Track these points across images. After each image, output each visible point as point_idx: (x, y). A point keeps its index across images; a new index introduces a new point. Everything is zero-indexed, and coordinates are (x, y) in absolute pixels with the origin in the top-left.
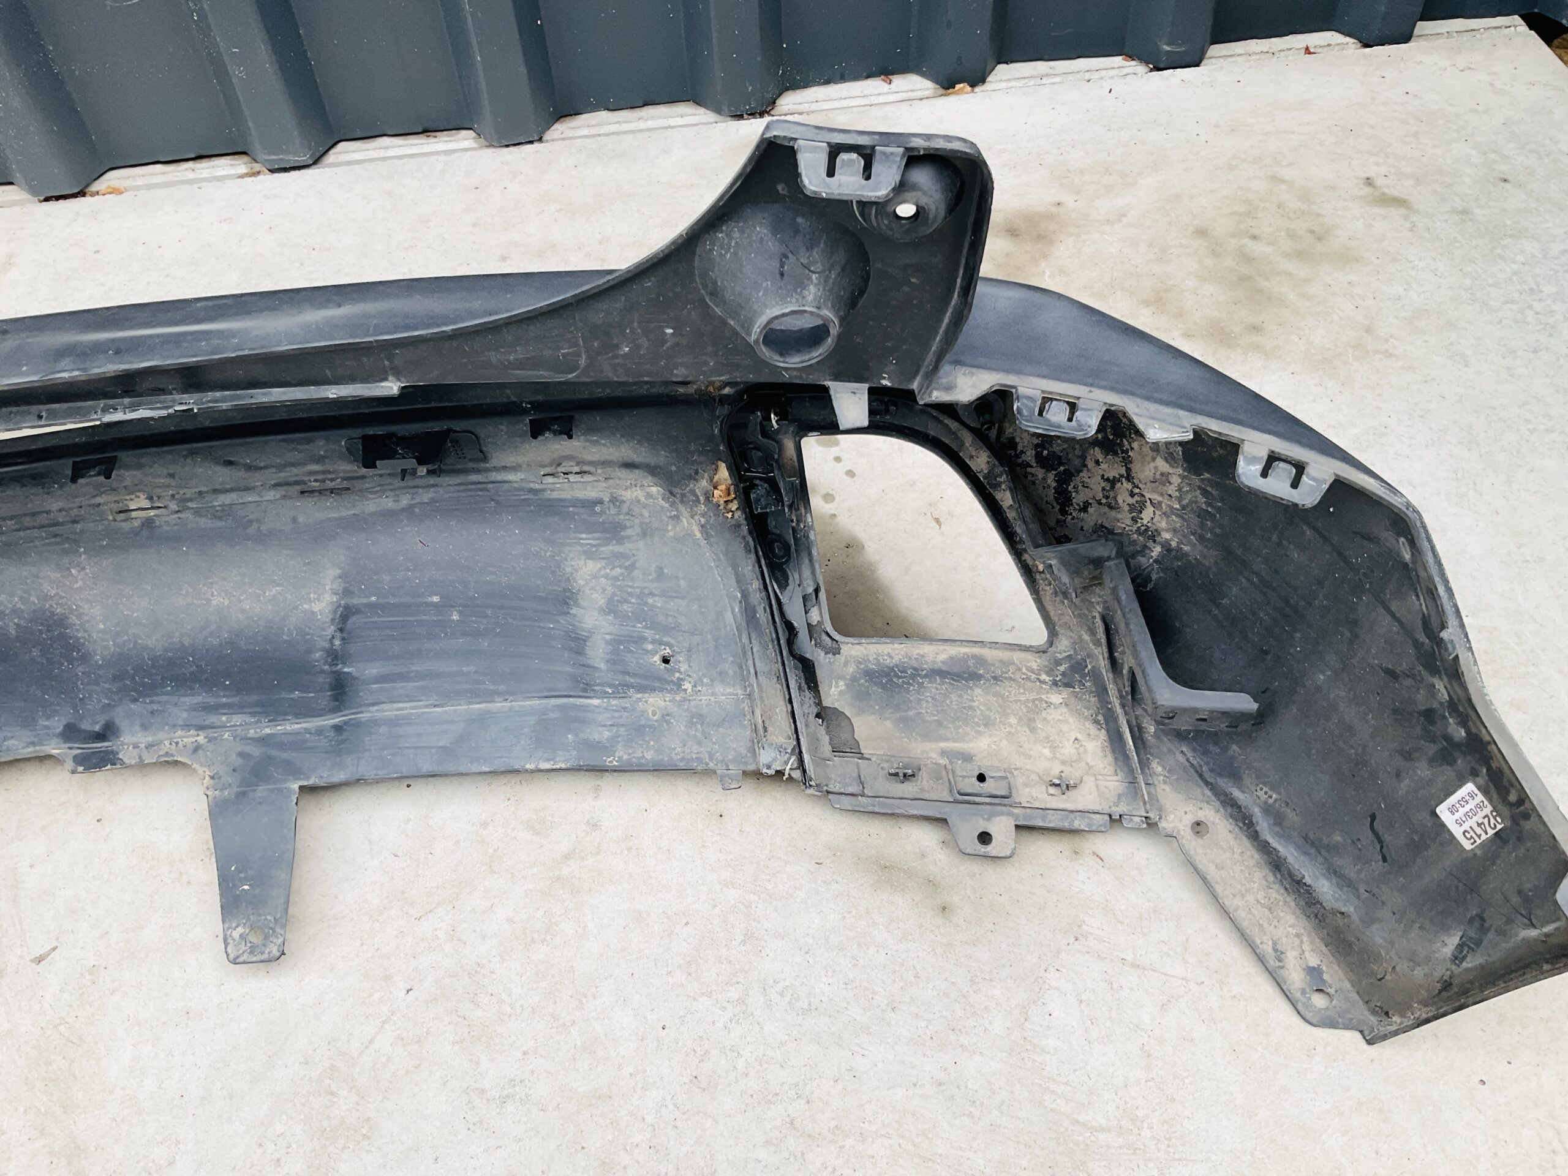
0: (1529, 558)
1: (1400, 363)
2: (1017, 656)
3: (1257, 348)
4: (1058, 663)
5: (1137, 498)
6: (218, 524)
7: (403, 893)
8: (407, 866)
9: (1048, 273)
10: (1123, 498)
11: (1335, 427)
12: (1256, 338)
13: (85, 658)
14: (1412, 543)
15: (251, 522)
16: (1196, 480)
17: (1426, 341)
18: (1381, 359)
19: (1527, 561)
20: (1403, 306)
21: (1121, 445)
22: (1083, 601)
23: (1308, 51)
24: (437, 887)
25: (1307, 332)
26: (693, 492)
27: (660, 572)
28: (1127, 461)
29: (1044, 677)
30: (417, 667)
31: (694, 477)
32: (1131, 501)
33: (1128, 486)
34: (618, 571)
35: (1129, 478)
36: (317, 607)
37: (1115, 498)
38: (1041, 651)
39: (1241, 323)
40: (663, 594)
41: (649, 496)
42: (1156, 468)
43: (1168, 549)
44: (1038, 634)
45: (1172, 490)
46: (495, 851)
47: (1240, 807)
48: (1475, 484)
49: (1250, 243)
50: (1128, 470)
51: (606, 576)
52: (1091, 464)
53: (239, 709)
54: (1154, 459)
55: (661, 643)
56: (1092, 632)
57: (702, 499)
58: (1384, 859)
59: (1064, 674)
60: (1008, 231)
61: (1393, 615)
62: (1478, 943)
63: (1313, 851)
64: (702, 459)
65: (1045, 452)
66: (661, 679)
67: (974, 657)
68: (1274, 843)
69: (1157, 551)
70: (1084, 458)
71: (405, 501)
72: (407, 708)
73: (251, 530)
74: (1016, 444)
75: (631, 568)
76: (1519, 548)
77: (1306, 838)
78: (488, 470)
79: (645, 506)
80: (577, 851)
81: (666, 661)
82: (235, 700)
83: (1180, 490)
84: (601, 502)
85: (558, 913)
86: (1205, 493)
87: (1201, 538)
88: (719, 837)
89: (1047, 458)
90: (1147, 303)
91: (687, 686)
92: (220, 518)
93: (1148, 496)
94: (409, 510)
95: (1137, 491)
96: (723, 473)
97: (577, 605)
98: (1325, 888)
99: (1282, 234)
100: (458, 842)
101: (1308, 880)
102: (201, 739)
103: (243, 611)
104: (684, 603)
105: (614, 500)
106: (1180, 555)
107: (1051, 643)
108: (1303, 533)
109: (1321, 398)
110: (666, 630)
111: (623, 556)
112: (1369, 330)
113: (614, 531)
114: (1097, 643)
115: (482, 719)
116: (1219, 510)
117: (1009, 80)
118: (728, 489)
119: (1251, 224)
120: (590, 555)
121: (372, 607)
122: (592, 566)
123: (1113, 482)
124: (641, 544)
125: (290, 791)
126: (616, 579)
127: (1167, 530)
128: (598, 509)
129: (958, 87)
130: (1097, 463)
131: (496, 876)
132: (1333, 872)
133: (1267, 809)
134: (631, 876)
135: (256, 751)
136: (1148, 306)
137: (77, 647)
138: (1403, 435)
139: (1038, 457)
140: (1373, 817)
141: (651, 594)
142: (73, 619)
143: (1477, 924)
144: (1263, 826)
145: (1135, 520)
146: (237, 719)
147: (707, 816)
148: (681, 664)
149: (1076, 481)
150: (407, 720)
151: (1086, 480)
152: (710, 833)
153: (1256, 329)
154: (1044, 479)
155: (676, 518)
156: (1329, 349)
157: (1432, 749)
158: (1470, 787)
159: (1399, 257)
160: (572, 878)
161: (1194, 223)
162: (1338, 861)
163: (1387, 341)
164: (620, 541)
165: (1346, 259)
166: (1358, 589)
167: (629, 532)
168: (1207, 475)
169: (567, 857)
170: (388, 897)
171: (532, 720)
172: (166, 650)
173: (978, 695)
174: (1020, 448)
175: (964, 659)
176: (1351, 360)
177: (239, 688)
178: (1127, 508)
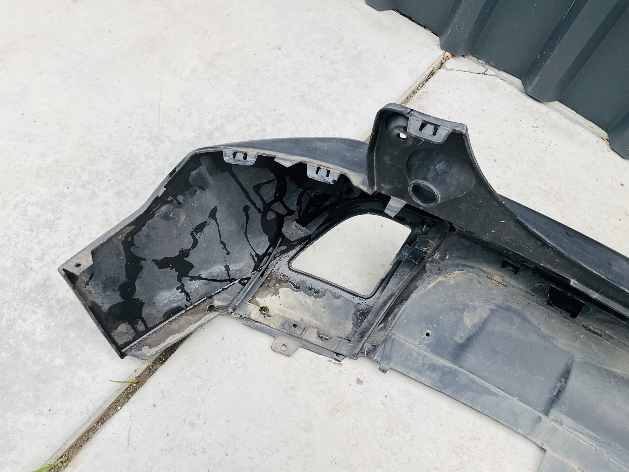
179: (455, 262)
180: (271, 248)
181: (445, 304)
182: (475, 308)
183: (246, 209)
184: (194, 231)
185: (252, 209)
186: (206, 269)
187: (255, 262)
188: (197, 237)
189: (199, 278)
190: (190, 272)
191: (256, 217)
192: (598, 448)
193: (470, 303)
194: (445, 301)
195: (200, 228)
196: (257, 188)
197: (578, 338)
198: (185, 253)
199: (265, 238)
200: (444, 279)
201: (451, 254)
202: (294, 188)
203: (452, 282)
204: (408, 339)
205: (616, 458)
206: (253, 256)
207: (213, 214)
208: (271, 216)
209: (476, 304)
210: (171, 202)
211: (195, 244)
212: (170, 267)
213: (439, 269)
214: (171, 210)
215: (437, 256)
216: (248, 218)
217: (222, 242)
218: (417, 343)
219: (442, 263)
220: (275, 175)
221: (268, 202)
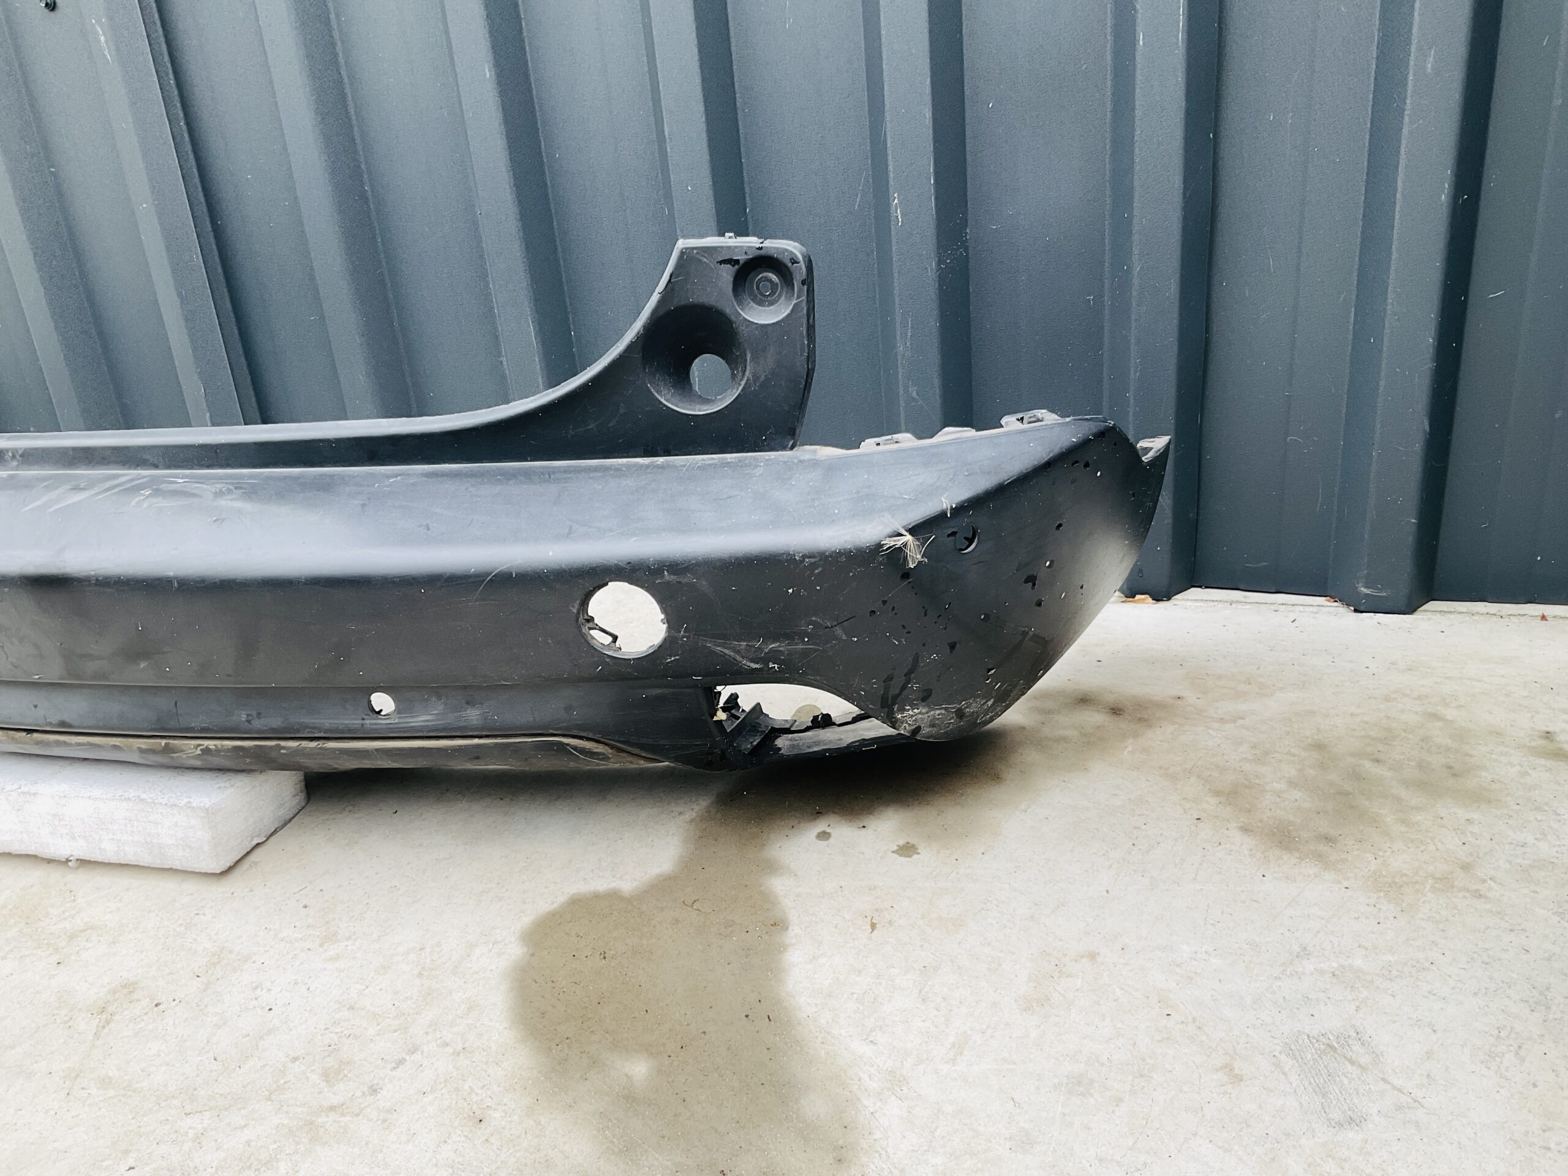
0: (1552, 1146)
1: (1488, 906)
3: (1319, 857)
7: (195, 1089)
8: (216, 1071)
9: (1130, 748)
11: (1367, 949)
12: (1323, 848)
17: (1535, 892)
18: (1465, 897)
19: (1549, 1149)
20: (1525, 853)
23: (1543, 618)
24: (221, 1095)
25: (1388, 854)
39: (1315, 831)
46: (285, 1082)
48: (1520, 1047)
49: (1368, 765)
60: (1113, 709)
76: (1544, 1131)
80: (344, 1107)
85: (287, 1152)
88: (463, 1139)
90: (1217, 793)
99: (1413, 764)
100: (265, 1065)
109: (1367, 918)
112: (1466, 867)
117: (1196, 600)
119: (1380, 749)
129: (1138, 597)
131: (270, 1103)
134: (367, 1144)
136: (1217, 796)
138: (1450, 976)
147: (469, 1116)
152: (459, 1132)
153: (1328, 839)
156: (1406, 875)
159: (1546, 808)
160: (321, 1127)
161: (1316, 737)
163: (1484, 881)
165: (1479, 798)
169: (332, 1108)
170: (182, 1089)
176: (1426, 890)
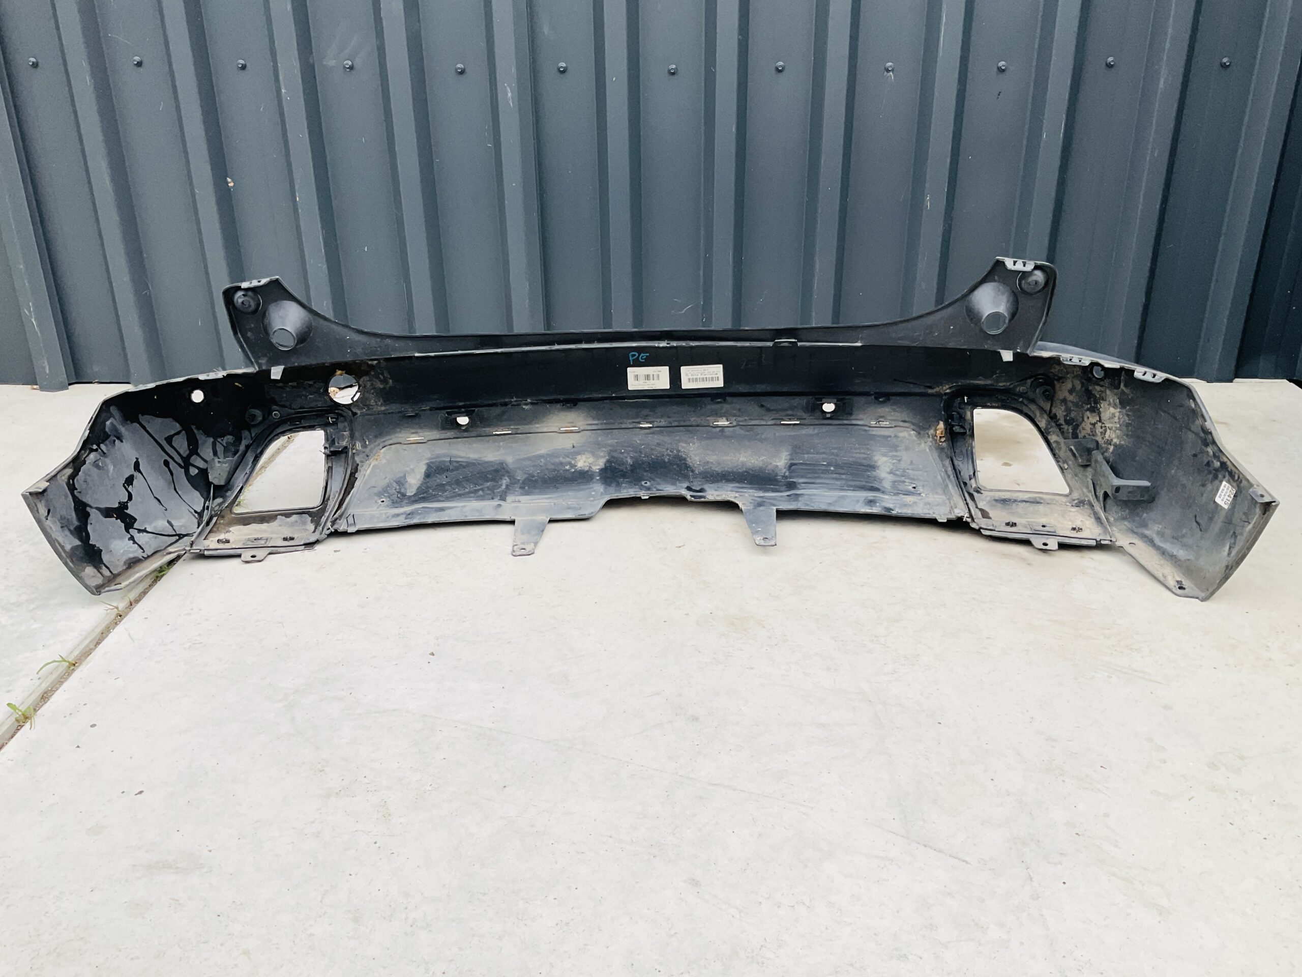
2: (1057, 498)
4: (1074, 500)
5: (1103, 429)
6: (747, 433)
10: (1099, 430)
13: (693, 471)
14: (1194, 400)
15: (758, 434)
16: (1124, 411)
21: (1097, 407)
22: (1083, 475)
26: (928, 434)
27: (912, 462)
28: (1099, 414)
29: (1068, 504)
30: (818, 481)
31: (929, 428)
32: (1101, 430)
33: (1100, 424)
34: (895, 461)
35: (1100, 421)
36: (778, 464)
37: (1095, 431)
38: (1066, 496)
40: (913, 469)
41: (910, 435)
42: (1110, 412)
43: (1115, 445)
44: (1066, 491)
45: (1116, 419)
47: (1148, 537)
50: (1100, 417)
51: (890, 463)
52: (1085, 419)
53: (751, 488)
54: (1109, 408)
55: (912, 483)
56: (1087, 487)
57: (931, 436)
58: (1201, 530)
59: (1076, 504)
61: (1193, 432)
62: (1235, 544)
63: (1176, 541)
64: (933, 419)
65: (1068, 418)
66: (913, 493)
67: (1039, 497)
68: (1162, 545)
69: (1111, 448)
70: (1083, 418)
71: (816, 431)
72: (815, 492)
73: (758, 437)
74: (1056, 416)
75: (900, 461)
77: (1173, 537)
78: (850, 420)
79: (908, 439)
81: (914, 488)
82: (750, 486)
83: (1119, 418)
84: (890, 437)
86: (1128, 415)
87: (1127, 435)
89: (1069, 420)
91: (923, 495)
92: (748, 431)
93: (1107, 425)
94: (817, 434)
95: (1103, 425)
96: (941, 425)
97: (878, 469)
98: (1181, 553)
101: (1175, 553)
102: (737, 495)
103: (751, 463)
104: (921, 472)
105: (896, 436)
106: (1121, 446)
107: (1070, 493)
108: (1161, 415)
110: (913, 479)
111: (896, 456)
113: (895, 448)
114: (1090, 491)
115: (843, 497)
116: (1133, 420)
118: (942, 432)
120: (884, 455)
121: (801, 464)
122: (885, 459)
123: (1094, 425)
124: (904, 453)
125: (773, 509)
126: (894, 464)
127: (1115, 438)
128: (889, 439)
130: (1088, 418)
132: (1184, 546)
133: (1158, 533)
135: (759, 500)
137: (689, 467)
139: (1066, 421)
140: (1196, 517)
141: (908, 469)
142: (688, 459)
143: (1233, 536)
144: (1158, 541)
145: (1103, 438)
146: (751, 491)
148: (920, 489)
149: (1080, 428)
150: (814, 495)
151: (1084, 426)
154: (1068, 429)
155: (920, 444)
157: (1211, 476)
158: (1224, 483)
162: (1185, 540)
164: (896, 451)
166: (1181, 428)
167: (900, 448)
168: (1128, 407)
171: (863, 499)
172: (722, 472)
173: (1041, 507)
174: (1058, 417)
175: (1035, 498)
177: (750, 483)
178: (1099, 434)
179: (377, 443)
180: (207, 502)
181: (387, 479)
182: (413, 470)
183: (166, 463)
184: (125, 483)
185: (172, 465)
186: (150, 523)
187: (197, 518)
188: (130, 489)
189: (145, 531)
190: (135, 524)
191: (179, 472)
192: (556, 501)
193: (408, 469)
194: (386, 478)
195: (130, 481)
196: (169, 440)
197: (499, 447)
198: (123, 506)
199: (197, 494)
200: (377, 463)
201: (367, 437)
202: (204, 438)
203: (384, 461)
204: (366, 510)
205: (571, 500)
206: (191, 513)
207: (137, 466)
208: (193, 471)
209: (412, 467)
210: (96, 450)
211: (130, 497)
212: (114, 517)
213: (367, 456)
214: (98, 458)
215: (358, 446)
216: (172, 474)
217: (155, 497)
218: (375, 508)
219: (367, 450)
220: (181, 425)
221: (185, 455)
